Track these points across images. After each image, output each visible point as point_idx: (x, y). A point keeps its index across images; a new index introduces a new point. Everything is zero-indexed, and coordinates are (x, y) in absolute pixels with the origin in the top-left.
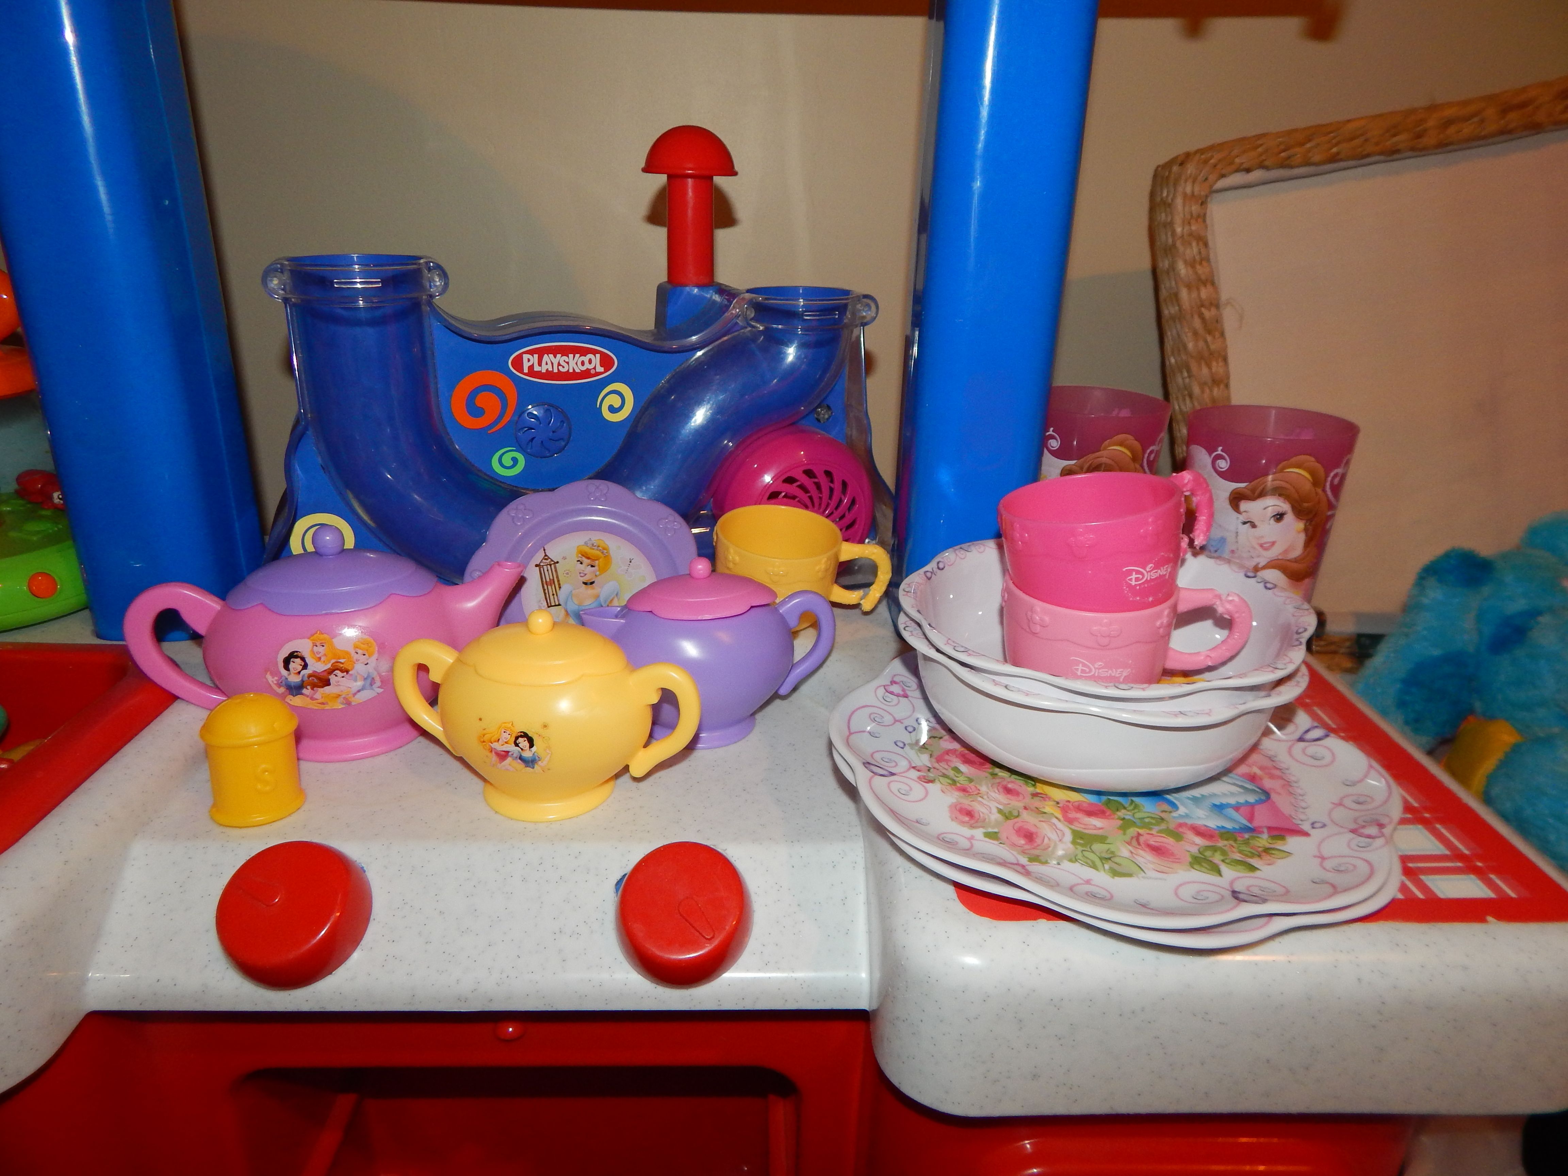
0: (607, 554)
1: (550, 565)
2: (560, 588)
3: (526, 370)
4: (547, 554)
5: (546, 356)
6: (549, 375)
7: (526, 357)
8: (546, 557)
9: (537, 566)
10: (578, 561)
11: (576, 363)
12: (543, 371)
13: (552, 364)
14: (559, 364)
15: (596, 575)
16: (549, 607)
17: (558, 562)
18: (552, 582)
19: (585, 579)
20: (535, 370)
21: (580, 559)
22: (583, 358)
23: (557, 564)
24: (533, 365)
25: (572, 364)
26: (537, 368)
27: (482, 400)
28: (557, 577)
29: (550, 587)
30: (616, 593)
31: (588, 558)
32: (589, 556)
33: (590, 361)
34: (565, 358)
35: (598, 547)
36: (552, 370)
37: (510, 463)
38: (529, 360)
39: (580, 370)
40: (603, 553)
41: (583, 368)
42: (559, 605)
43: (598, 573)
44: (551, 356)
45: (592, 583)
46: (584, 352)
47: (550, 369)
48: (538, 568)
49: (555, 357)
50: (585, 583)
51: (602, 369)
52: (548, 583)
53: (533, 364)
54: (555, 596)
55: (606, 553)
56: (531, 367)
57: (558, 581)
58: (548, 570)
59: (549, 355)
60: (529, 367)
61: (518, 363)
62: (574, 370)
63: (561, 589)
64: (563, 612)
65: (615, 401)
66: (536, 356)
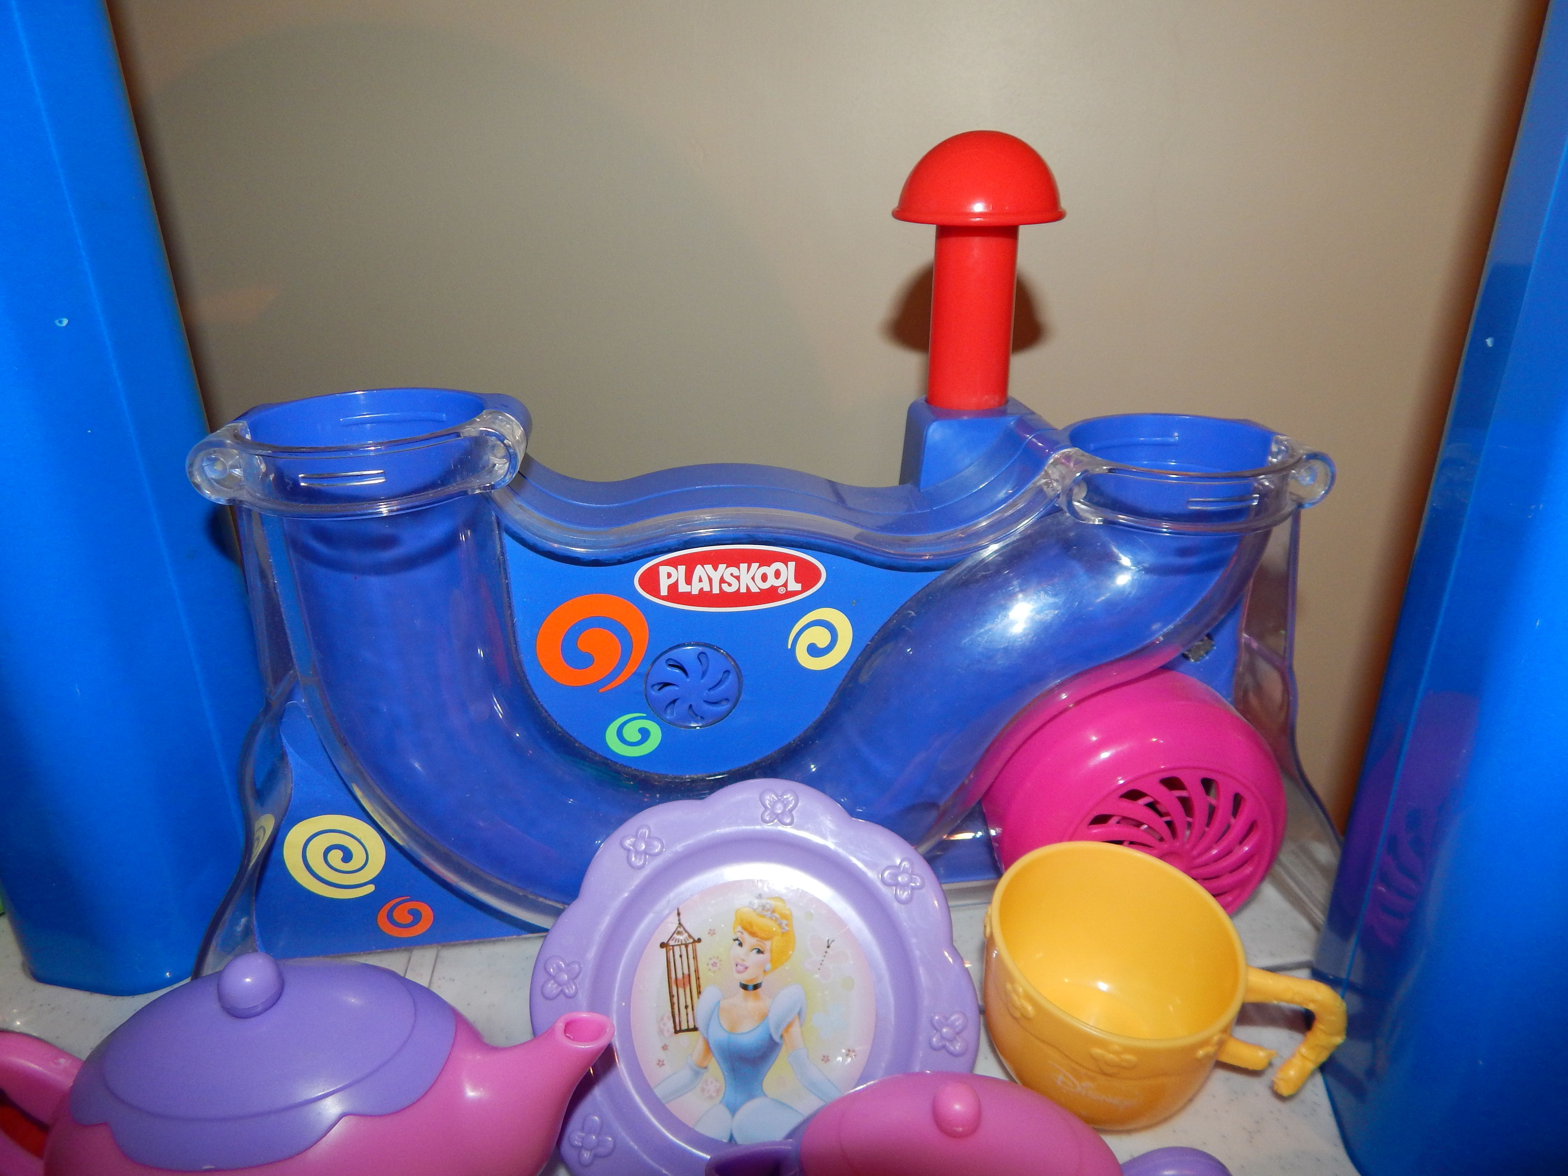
0: (787, 928)
1: (686, 946)
2: (699, 993)
3: (664, 592)
4: (682, 922)
5: (699, 567)
6: (704, 598)
7: (663, 570)
8: (681, 929)
9: (663, 945)
10: (735, 940)
11: (753, 578)
12: (693, 593)
13: (710, 580)
14: (722, 581)
15: (765, 971)
16: (676, 1032)
17: (699, 940)
18: (687, 979)
19: (745, 978)
20: (680, 590)
21: (739, 935)
22: (764, 569)
23: (697, 944)
24: (676, 583)
25: (746, 579)
26: (683, 588)
27: (589, 641)
28: (697, 971)
29: (681, 991)
30: (797, 1010)
31: (753, 934)
32: (755, 929)
33: (777, 574)
34: (733, 570)
35: (773, 911)
36: (709, 590)
37: (637, 737)
38: (669, 575)
39: (760, 589)
40: (780, 925)
41: (766, 586)
42: (695, 1029)
43: (768, 966)
44: (709, 567)
45: (756, 987)
46: (766, 559)
47: (707, 588)
48: (664, 950)
49: (716, 569)
50: (745, 987)
51: (798, 587)
52: (680, 983)
53: (677, 581)
54: (690, 1009)
55: (787, 925)
56: (673, 587)
57: (698, 978)
58: (681, 956)
59: (705, 566)
60: (670, 587)
61: (651, 581)
62: (748, 588)
63: (703, 996)
64: (700, 1046)
65: (821, 637)
66: (682, 569)
